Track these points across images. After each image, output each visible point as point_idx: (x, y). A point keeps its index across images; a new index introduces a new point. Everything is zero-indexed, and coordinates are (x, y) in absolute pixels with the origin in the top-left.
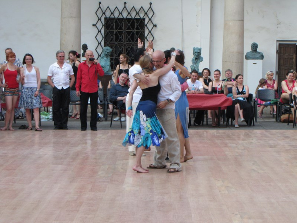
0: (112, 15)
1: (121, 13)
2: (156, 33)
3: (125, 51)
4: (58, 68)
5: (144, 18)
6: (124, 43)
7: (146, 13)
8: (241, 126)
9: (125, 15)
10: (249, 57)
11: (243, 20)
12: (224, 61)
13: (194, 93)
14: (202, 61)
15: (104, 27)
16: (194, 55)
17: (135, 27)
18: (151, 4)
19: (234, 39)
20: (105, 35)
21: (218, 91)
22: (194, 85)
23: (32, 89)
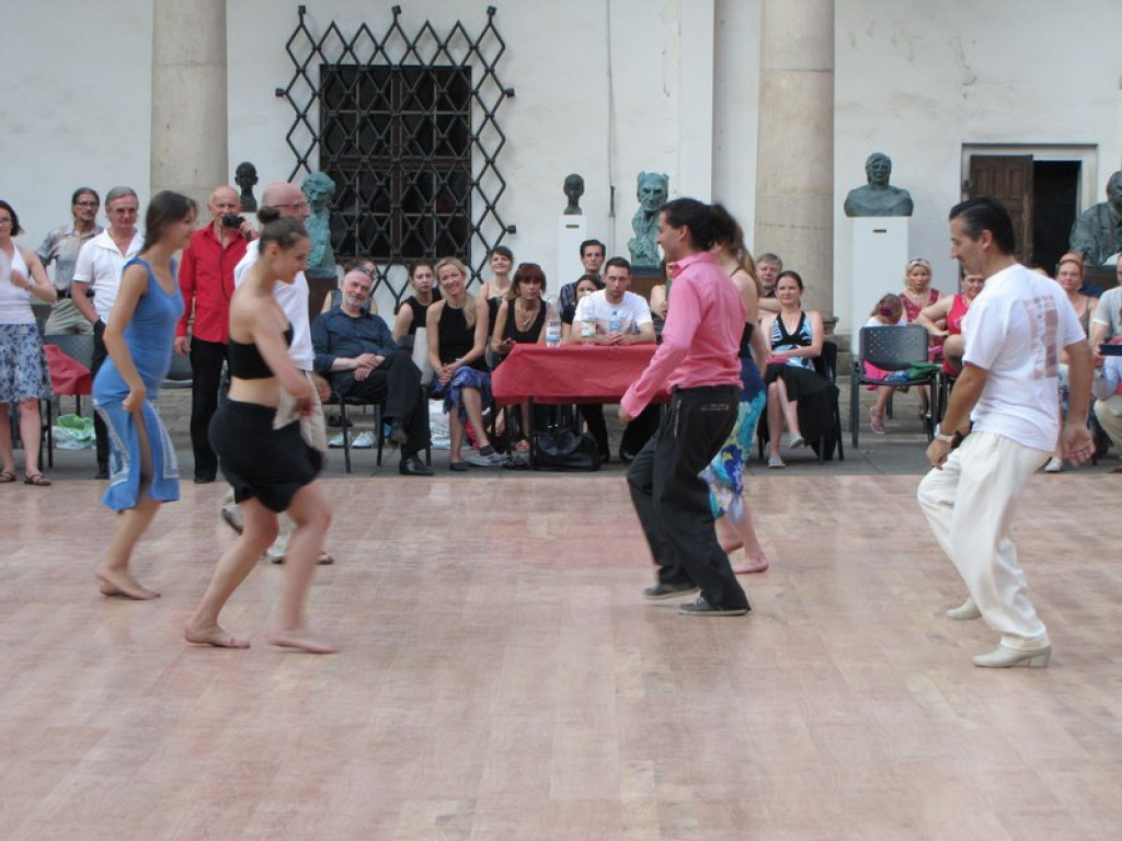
0: (348, 53)
1: (379, 48)
2: (514, 120)
3: (396, 185)
4: (112, 254)
5: (467, 64)
6: (395, 159)
7: (474, 48)
8: (791, 462)
9: (396, 54)
10: (859, 207)
11: (829, 71)
12: (760, 224)
13: (616, 342)
15: (317, 98)
16: (640, 201)
17: (436, 98)
18: (492, 11)
20: (324, 127)
22: (619, 313)
23: (11, 331)
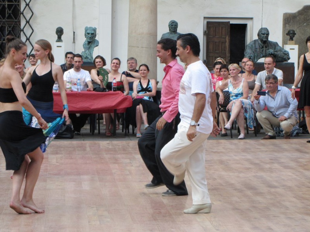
2: (37, 6)
12: (130, 46)
14: (97, 46)
16: (86, 37)
19: (143, 15)
21: (113, 87)
